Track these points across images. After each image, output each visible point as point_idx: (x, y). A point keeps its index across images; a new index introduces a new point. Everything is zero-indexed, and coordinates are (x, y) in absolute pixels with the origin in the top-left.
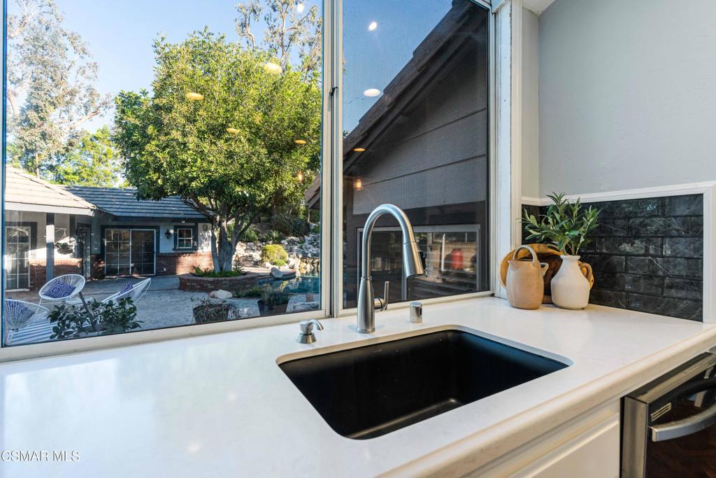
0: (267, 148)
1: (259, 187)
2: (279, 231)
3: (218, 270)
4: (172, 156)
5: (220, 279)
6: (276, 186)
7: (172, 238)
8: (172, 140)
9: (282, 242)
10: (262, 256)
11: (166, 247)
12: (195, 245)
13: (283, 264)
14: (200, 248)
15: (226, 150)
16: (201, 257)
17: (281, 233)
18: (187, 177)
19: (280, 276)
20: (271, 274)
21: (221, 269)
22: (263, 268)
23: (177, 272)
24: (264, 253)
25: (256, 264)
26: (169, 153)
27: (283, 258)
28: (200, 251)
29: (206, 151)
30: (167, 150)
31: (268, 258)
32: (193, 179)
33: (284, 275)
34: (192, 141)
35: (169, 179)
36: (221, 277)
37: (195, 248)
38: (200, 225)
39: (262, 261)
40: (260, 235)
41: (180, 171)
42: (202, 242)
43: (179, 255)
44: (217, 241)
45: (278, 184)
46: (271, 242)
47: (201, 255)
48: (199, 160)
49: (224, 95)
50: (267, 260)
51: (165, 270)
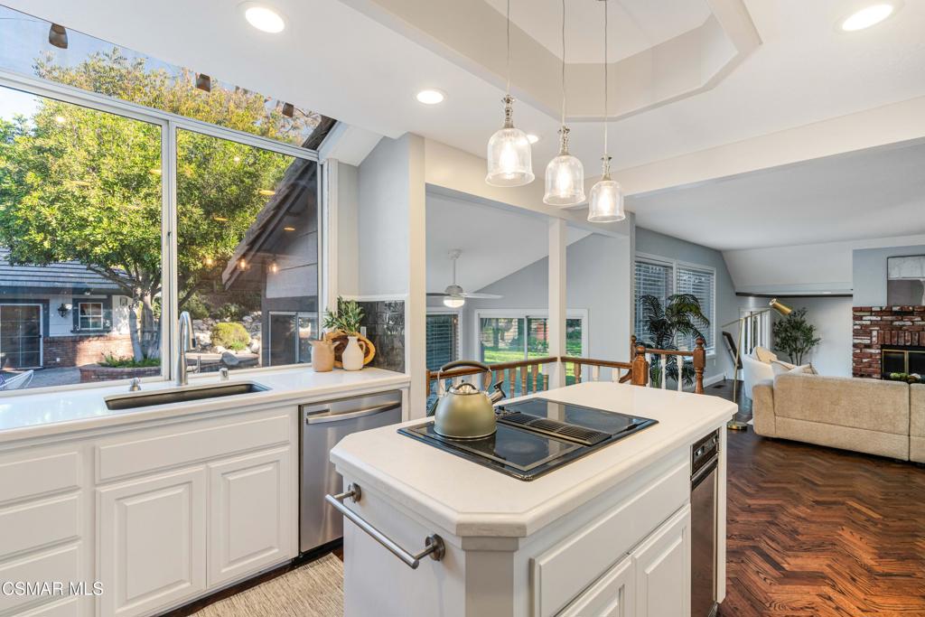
0: (202, 206)
1: (194, 255)
2: (240, 304)
3: (140, 358)
4: (65, 212)
5: (142, 369)
6: (217, 252)
7: (71, 317)
8: (66, 192)
9: (245, 318)
10: (212, 338)
11: (60, 328)
12: (108, 325)
13: (242, 348)
14: (115, 329)
15: (145, 209)
16: (117, 342)
17: (243, 307)
18: (89, 240)
19: (235, 363)
20: (222, 361)
21: (145, 356)
22: (213, 354)
23: (77, 363)
24: (216, 334)
25: (204, 348)
26: (59, 209)
27: (242, 340)
28: (114, 333)
29: (116, 209)
30: (57, 205)
31: (221, 340)
32: (95, 244)
33: (240, 362)
34: (95, 196)
35: (61, 241)
36: (144, 366)
37: (107, 330)
38: (116, 299)
39: (212, 345)
40: (212, 310)
41: (77, 233)
42: (119, 321)
43: (82, 339)
44: (139, 320)
45: (219, 250)
46: (227, 320)
47: (115, 339)
48: (105, 220)
49: (141, 138)
50: (219, 342)
51: (58, 360)
